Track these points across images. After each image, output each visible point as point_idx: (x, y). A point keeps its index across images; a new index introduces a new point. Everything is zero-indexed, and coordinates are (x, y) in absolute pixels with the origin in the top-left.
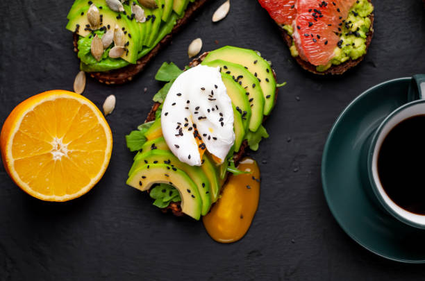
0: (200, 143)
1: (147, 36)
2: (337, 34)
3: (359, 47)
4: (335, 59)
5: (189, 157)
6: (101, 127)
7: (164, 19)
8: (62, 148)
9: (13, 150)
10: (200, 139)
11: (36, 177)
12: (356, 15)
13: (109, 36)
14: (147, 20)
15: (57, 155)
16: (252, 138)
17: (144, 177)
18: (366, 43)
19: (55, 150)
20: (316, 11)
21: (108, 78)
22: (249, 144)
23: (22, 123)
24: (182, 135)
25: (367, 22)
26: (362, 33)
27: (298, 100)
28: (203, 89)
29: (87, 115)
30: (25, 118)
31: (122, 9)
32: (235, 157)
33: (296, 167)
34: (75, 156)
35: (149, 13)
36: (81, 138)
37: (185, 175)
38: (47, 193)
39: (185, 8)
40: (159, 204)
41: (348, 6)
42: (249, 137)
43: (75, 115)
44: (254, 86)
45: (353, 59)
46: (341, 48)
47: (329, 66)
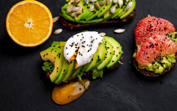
0: (75, 54)
1: (88, 16)
2: (155, 59)
3: (160, 70)
4: (147, 67)
5: (67, 54)
6: (48, 30)
7: (99, 16)
8: (30, 24)
9: (15, 9)
10: (77, 54)
11: (14, 25)
12: (167, 58)
13: (77, 8)
14: (92, 12)
15: (26, 25)
16: (95, 72)
17: (47, 54)
18: (164, 71)
19: (27, 23)
20: (152, 44)
21: (65, 22)
22: (93, 74)
23: (26, 4)
24: (72, 47)
25: (169, 64)
26: (164, 66)
27: (124, 75)
28: (92, 37)
29: (47, 22)
30: (28, 3)
31: (87, 3)
32: (84, 74)
33: (103, 96)
34: (32, 31)
35: (95, 10)
36: (39, 27)
37: (61, 62)
38: (12, 34)
39: (108, 19)
40: (44, 68)
41: (166, 53)
42: (95, 71)
43: (44, 18)
44: (111, 53)
45: (155, 72)
46: (153, 64)
47: (144, 68)
